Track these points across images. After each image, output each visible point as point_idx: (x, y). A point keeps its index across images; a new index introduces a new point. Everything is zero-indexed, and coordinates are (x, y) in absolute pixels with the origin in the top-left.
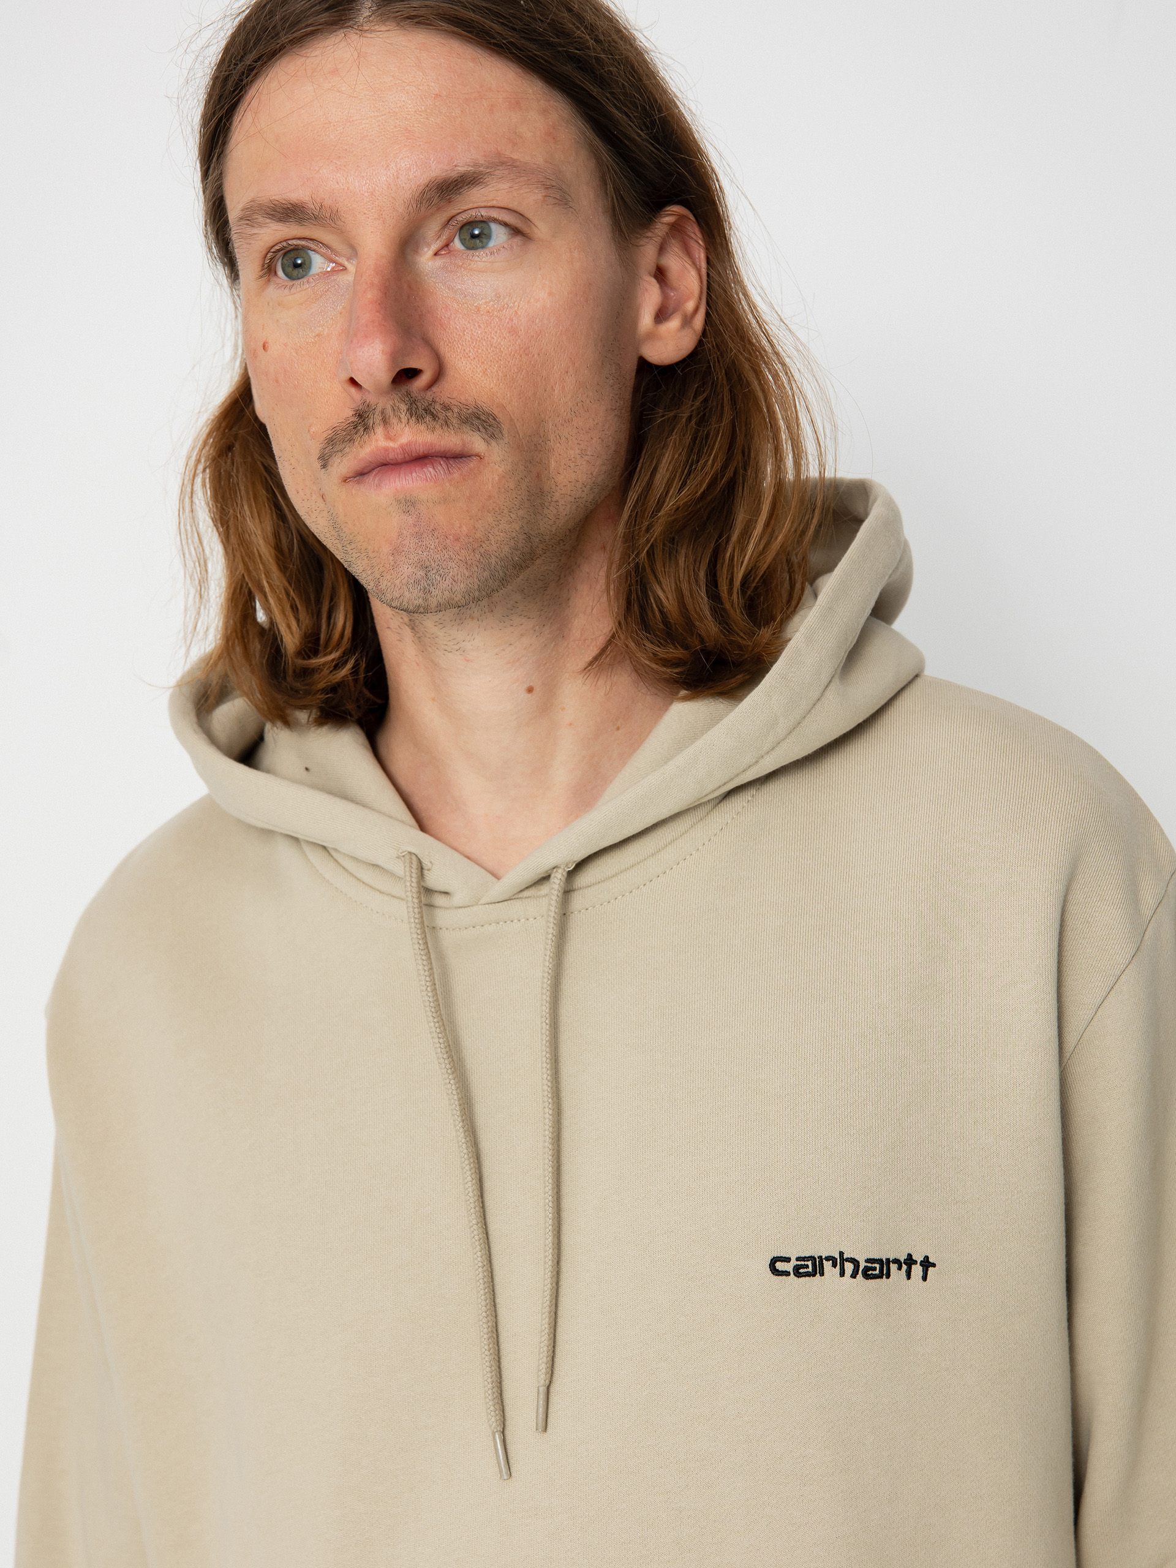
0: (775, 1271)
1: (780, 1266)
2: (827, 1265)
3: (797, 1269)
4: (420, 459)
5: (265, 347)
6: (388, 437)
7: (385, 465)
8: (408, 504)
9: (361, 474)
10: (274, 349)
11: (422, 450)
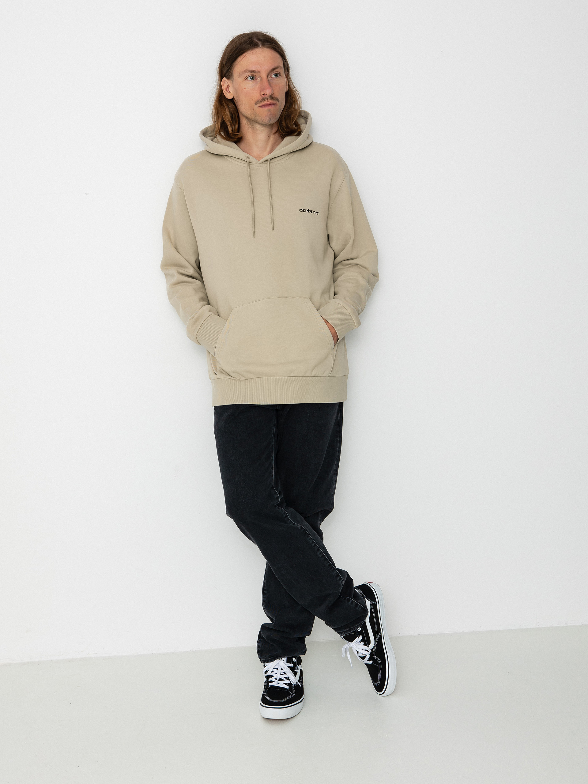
0: (300, 211)
1: (301, 210)
2: (307, 211)
3: (303, 211)
4: (271, 104)
5: (245, 89)
6: (268, 102)
7: (266, 105)
8: (269, 110)
9: (261, 106)
10: (247, 89)
11: (272, 103)
